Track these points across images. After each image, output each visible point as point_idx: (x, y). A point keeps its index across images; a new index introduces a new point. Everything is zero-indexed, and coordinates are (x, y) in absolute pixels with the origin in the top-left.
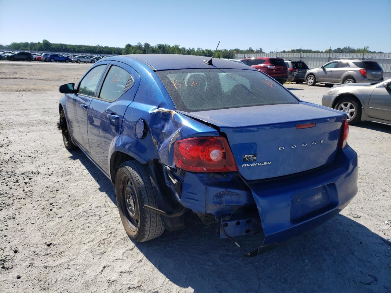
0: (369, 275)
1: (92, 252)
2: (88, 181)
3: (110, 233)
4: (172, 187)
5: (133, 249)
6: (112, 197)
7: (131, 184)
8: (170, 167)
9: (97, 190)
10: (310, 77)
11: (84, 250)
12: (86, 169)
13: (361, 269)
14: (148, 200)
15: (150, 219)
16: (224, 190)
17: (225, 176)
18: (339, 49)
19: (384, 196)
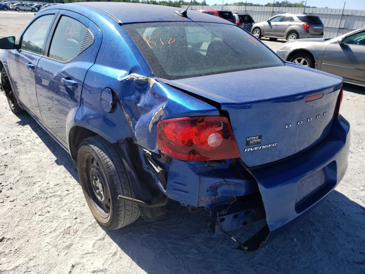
0: (360, 253)
1: (56, 246)
2: (41, 152)
3: (74, 219)
4: (151, 172)
5: (104, 238)
6: (72, 171)
7: (98, 165)
8: (150, 151)
9: (54, 163)
10: (255, 30)
11: (46, 244)
12: (38, 137)
13: (351, 246)
14: (122, 187)
15: (125, 207)
16: (222, 180)
17: (223, 163)
18: (278, 3)
19: (351, 157)
